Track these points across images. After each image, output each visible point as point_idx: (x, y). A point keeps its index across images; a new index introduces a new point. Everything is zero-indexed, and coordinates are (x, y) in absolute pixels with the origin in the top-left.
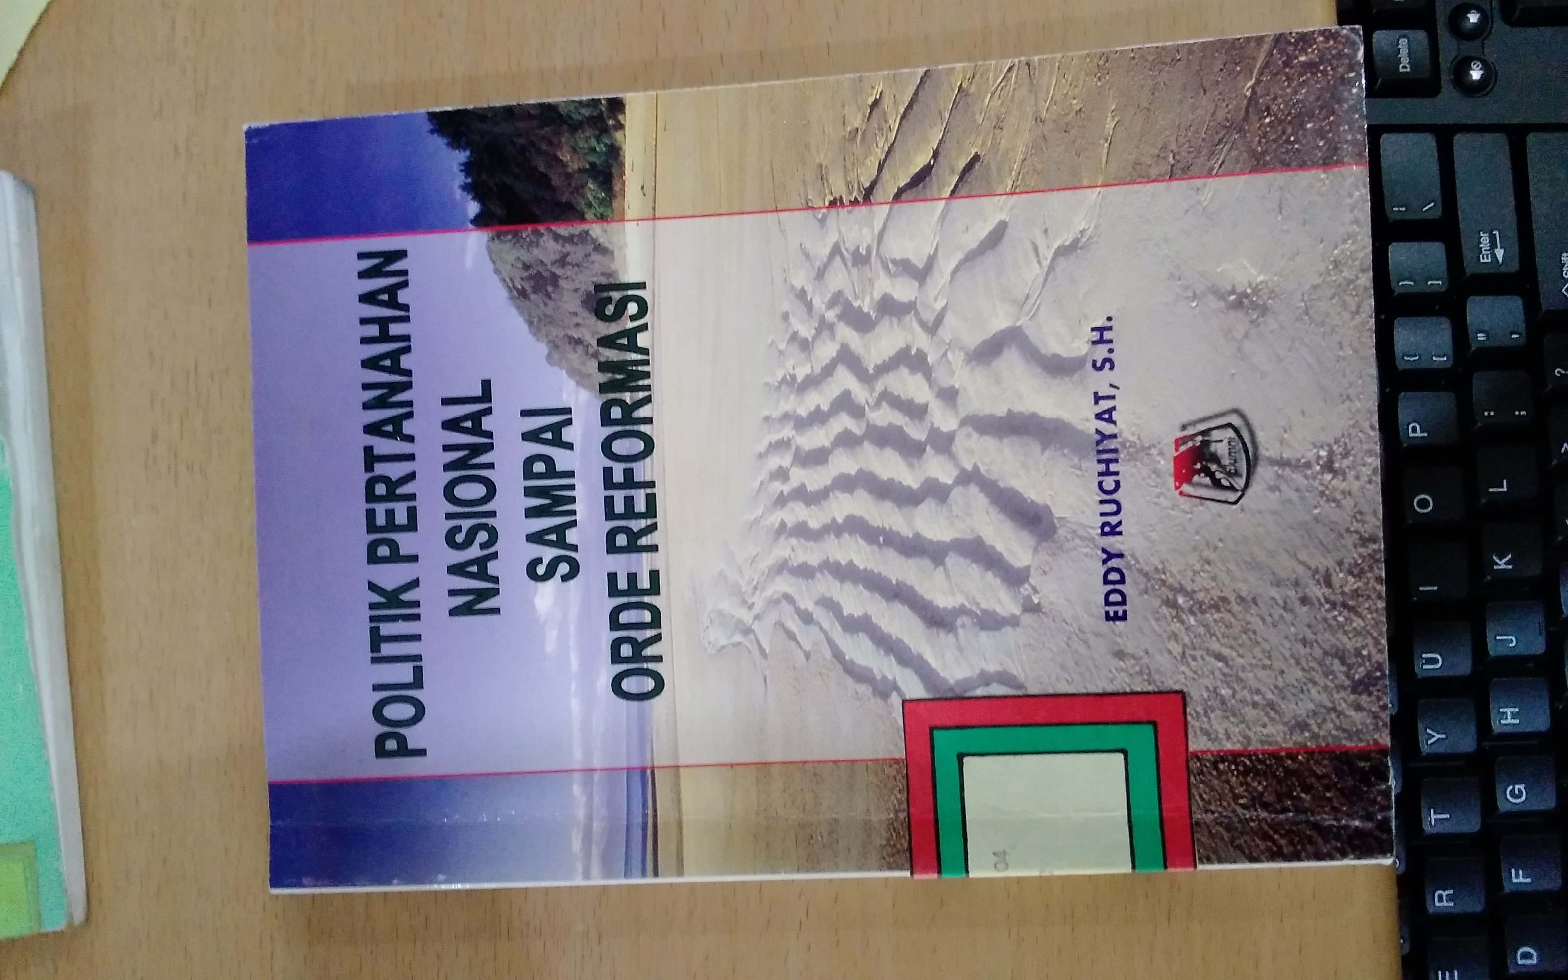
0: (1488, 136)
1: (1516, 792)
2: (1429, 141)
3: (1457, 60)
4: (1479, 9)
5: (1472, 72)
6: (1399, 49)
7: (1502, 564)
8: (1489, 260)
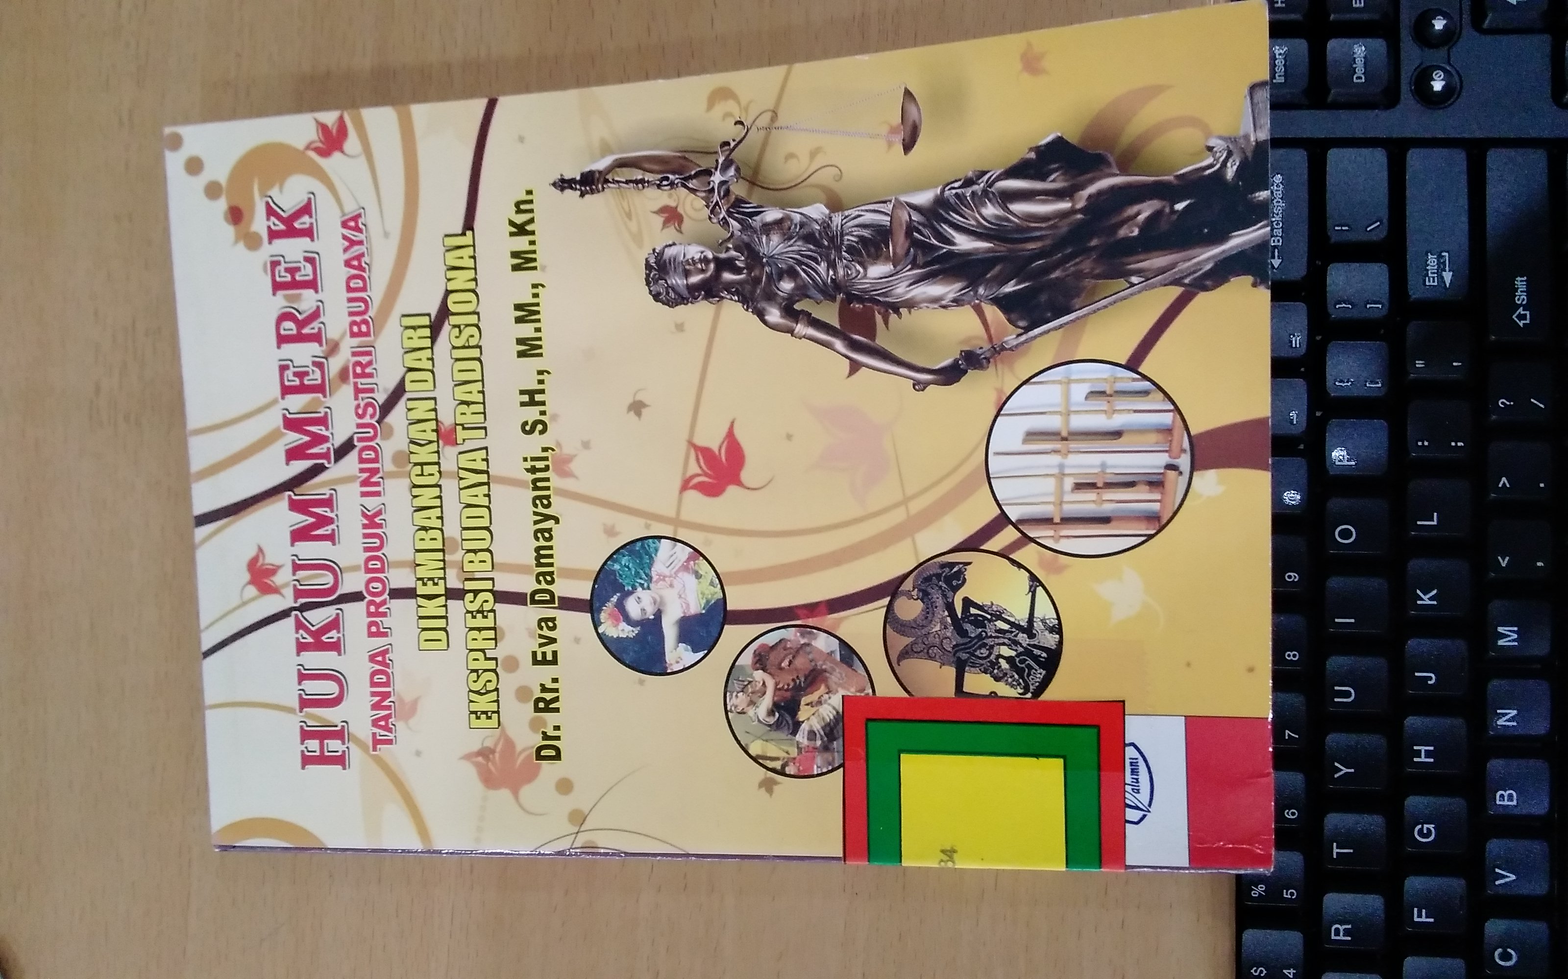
0: (1445, 152)
1: (1425, 832)
2: (1379, 156)
3: (1419, 70)
4: (1445, 16)
5: (1432, 83)
6: (1355, 59)
7: (1426, 599)
8: (1436, 284)
